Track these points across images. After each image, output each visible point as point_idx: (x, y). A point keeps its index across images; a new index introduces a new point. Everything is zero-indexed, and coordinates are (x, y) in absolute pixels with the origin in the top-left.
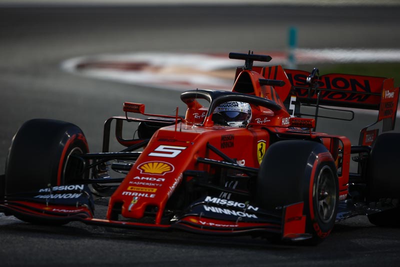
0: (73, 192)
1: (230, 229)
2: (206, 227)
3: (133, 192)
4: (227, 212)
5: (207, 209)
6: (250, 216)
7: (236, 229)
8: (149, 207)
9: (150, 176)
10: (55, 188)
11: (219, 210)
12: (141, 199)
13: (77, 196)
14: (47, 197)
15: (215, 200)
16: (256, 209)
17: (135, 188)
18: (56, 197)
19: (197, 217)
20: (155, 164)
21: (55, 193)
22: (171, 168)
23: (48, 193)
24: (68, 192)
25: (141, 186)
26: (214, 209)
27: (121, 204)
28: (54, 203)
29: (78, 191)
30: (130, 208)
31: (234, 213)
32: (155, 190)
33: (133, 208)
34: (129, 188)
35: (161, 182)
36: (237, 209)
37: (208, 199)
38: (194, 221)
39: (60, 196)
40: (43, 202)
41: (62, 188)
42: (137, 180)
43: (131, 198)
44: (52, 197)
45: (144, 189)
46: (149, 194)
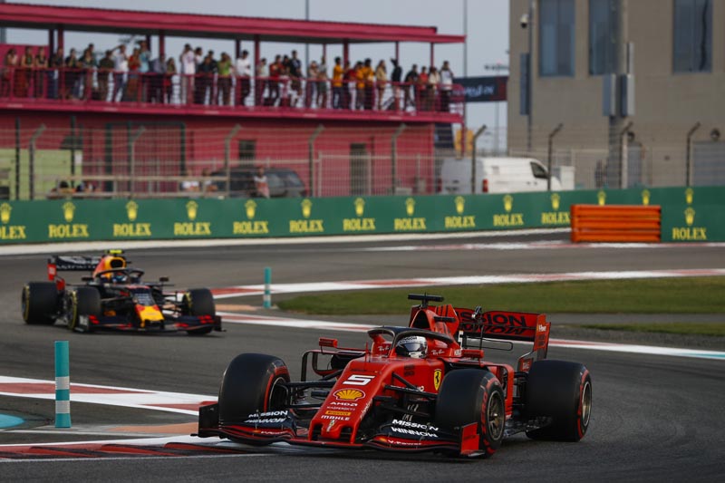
0: (278, 417)
1: (414, 447)
2: (393, 445)
3: (330, 415)
4: (411, 432)
5: (395, 430)
6: (431, 435)
7: (419, 447)
8: (345, 428)
9: (345, 402)
10: (263, 414)
11: (405, 431)
12: (338, 422)
13: (282, 420)
14: (256, 421)
15: (400, 422)
16: (437, 429)
17: (332, 412)
18: (263, 421)
19: (386, 437)
20: (349, 391)
21: (263, 418)
22: (363, 395)
23: (256, 418)
24: (274, 417)
25: (337, 410)
26: (400, 430)
27: (321, 426)
28: (261, 427)
29: (282, 416)
30: (328, 430)
31: (417, 433)
32: (349, 414)
33: (331, 429)
34: (327, 412)
35: (354, 407)
36: (419, 430)
37: (395, 421)
38: (383, 440)
39: (267, 421)
40: (252, 426)
41: (268, 414)
42: (333, 405)
43: (329, 421)
44: (260, 421)
45: (340, 413)
46: (345, 417)
